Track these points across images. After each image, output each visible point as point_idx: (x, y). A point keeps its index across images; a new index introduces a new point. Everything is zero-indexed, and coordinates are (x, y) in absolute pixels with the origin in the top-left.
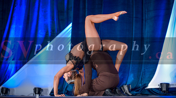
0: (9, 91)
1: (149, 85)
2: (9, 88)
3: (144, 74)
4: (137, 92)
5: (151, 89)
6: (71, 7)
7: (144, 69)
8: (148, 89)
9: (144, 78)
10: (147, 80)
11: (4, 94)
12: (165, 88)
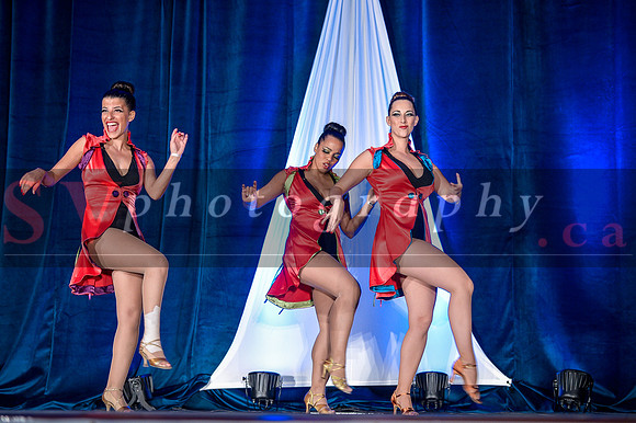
1: (213, 377)
3: (198, 341)
4: (171, 402)
5: (221, 390)
7: (199, 326)
8: (210, 390)
9: (196, 353)
10: (207, 361)
12: (265, 389)
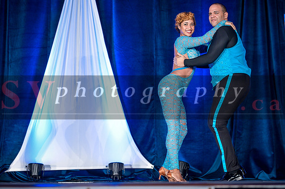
1: (11, 166)
3: (4, 149)
5: (15, 172)
7: (4, 141)
8: (10, 172)
9: (3, 155)
10: (8, 158)
12: (36, 171)
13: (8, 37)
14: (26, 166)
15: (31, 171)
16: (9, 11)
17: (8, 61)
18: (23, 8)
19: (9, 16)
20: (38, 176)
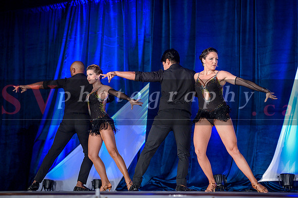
0: (55, 186)
1: (263, 176)
2: (55, 181)
3: (256, 159)
4: (245, 187)
5: (267, 182)
6: (149, 60)
7: (256, 153)
8: (263, 182)
9: (256, 165)
10: (261, 168)
11: (48, 189)
12: (288, 182)
13: (257, 55)
14: (278, 177)
15: (283, 181)
16: (257, 30)
17: (258, 77)
18: (270, 26)
19: (257, 35)
20: (290, 186)
